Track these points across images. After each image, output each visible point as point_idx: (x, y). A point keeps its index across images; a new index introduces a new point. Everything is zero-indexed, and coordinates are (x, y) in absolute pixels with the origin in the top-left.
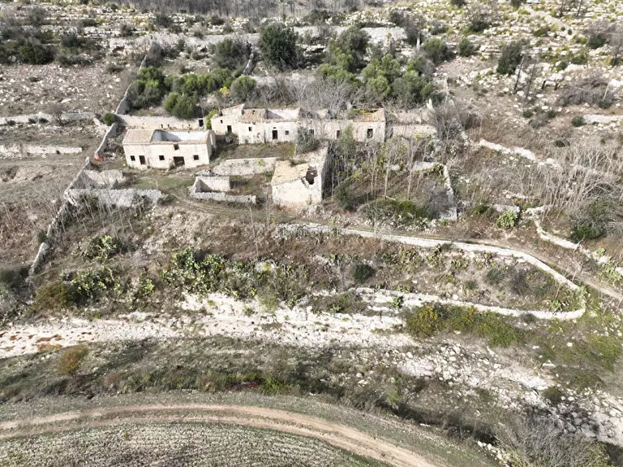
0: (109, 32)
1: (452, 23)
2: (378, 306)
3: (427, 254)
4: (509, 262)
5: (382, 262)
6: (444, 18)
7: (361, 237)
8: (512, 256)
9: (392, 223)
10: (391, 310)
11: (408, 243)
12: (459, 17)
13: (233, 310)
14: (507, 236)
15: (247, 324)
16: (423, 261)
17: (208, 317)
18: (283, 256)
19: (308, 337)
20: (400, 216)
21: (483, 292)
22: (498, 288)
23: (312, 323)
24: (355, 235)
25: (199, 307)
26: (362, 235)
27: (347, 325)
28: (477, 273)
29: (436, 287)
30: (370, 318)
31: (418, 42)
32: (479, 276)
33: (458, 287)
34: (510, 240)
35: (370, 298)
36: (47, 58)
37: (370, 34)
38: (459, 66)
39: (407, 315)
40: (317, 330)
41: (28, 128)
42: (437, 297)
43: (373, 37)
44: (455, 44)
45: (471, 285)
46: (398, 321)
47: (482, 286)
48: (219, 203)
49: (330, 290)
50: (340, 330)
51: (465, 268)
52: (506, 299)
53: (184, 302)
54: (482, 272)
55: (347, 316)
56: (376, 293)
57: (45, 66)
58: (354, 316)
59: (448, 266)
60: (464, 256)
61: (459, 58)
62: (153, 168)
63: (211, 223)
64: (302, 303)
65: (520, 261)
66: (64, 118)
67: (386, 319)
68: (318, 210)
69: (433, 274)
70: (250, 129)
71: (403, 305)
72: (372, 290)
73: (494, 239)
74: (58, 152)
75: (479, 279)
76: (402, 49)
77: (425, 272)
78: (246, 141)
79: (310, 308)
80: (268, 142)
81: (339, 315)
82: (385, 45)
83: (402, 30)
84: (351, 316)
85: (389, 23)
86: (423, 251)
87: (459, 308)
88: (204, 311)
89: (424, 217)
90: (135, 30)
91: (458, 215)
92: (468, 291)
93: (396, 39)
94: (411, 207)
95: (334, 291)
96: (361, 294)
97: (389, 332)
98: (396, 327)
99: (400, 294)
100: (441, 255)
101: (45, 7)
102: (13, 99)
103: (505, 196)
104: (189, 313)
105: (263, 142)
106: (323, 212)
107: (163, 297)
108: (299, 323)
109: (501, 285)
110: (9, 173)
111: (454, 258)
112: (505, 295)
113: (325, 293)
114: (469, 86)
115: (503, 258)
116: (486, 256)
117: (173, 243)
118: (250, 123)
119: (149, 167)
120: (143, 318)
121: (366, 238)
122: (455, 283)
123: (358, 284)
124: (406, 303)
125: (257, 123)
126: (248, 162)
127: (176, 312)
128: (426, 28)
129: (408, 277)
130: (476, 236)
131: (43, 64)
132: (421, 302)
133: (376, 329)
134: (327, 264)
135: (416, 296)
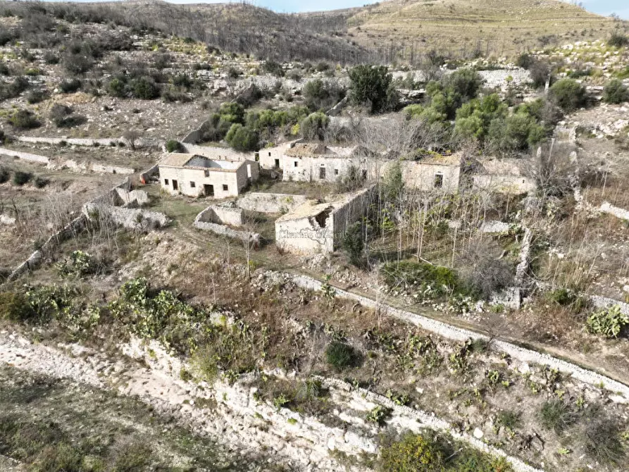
0: (218, 75)
1: (603, 65)
2: (350, 414)
3: (450, 351)
4: (592, 396)
5: (378, 348)
6: (593, 59)
7: (359, 305)
8: (602, 387)
9: (416, 296)
10: (367, 426)
11: (424, 327)
12: (614, 59)
13: (171, 368)
14: (606, 351)
15: (180, 391)
16: (442, 360)
17: (144, 369)
18: (251, 311)
19: (241, 432)
20: (429, 287)
21: (531, 439)
22: (561, 439)
23: (252, 413)
24: (353, 301)
25: (140, 354)
26: (362, 303)
27: (295, 430)
28: (527, 401)
29: (451, 408)
30: (328, 430)
31: (547, 85)
32: (530, 406)
33: (486, 416)
34: (609, 358)
35: (343, 398)
36: (155, 95)
37: (485, 78)
38: (602, 114)
39: (387, 441)
40: (255, 426)
41: (107, 150)
42: (447, 425)
43: (488, 82)
44: (601, 88)
45: (511, 420)
46: (371, 448)
47: (531, 427)
48: (217, 236)
49: (287, 370)
50: (284, 436)
51: (507, 388)
52: (573, 464)
53: (126, 345)
54: (537, 401)
55: (296, 415)
56: (354, 393)
57: (152, 101)
58: (307, 419)
59: (480, 378)
60: (510, 367)
61: (603, 106)
62: (184, 195)
63: (194, 256)
64: (245, 380)
65: (616, 399)
66: (138, 143)
67: (352, 437)
68: (325, 261)
69: (452, 385)
70: (296, 164)
71: (389, 422)
72: (347, 386)
73: (580, 351)
74: (114, 172)
75: (529, 412)
76: (525, 95)
77: (441, 379)
78: (291, 178)
79: (254, 390)
80: (314, 182)
81: (284, 411)
82: (503, 90)
83: (528, 72)
84: (303, 418)
85: (515, 67)
86: (444, 345)
87: (480, 455)
88: (142, 361)
89: (467, 295)
90: (242, 73)
91: (521, 301)
92: (502, 429)
93: (518, 84)
94: (450, 277)
95: (292, 374)
96: (331, 388)
97: (352, 460)
98: (365, 455)
99: (389, 404)
100: (472, 356)
101: (175, 55)
102: (110, 125)
103: (621, 287)
104: (126, 359)
105: (308, 180)
106: (329, 265)
107: (108, 333)
108: (236, 408)
109: (567, 434)
110: (64, 185)
111: (493, 366)
112: (572, 456)
113: (280, 374)
114: (610, 137)
115: (581, 386)
116: (549, 374)
117: (147, 271)
118: (295, 157)
119: (180, 193)
120: (79, 352)
121: (367, 309)
122: (481, 408)
123: (333, 372)
124: (394, 422)
125: (303, 158)
126: (275, 198)
127: (113, 355)
128: (564, 71)
129: (411, 380)
130: (546, 338)
131: (151, 99)
132: (420, 425)
133: (336, 451)
134: (300, 333)
135: (413, 414)
